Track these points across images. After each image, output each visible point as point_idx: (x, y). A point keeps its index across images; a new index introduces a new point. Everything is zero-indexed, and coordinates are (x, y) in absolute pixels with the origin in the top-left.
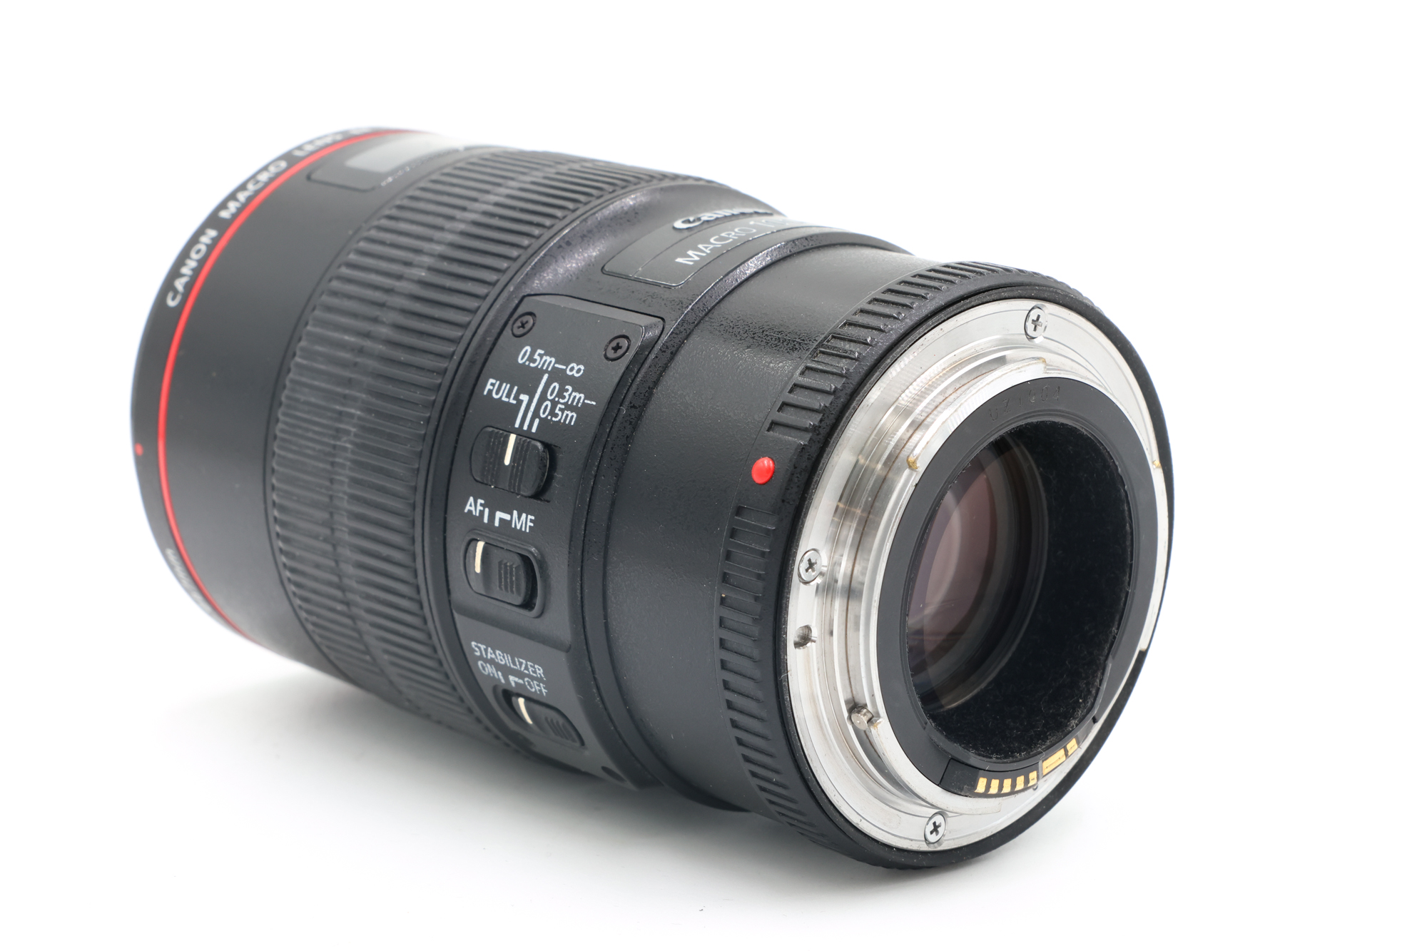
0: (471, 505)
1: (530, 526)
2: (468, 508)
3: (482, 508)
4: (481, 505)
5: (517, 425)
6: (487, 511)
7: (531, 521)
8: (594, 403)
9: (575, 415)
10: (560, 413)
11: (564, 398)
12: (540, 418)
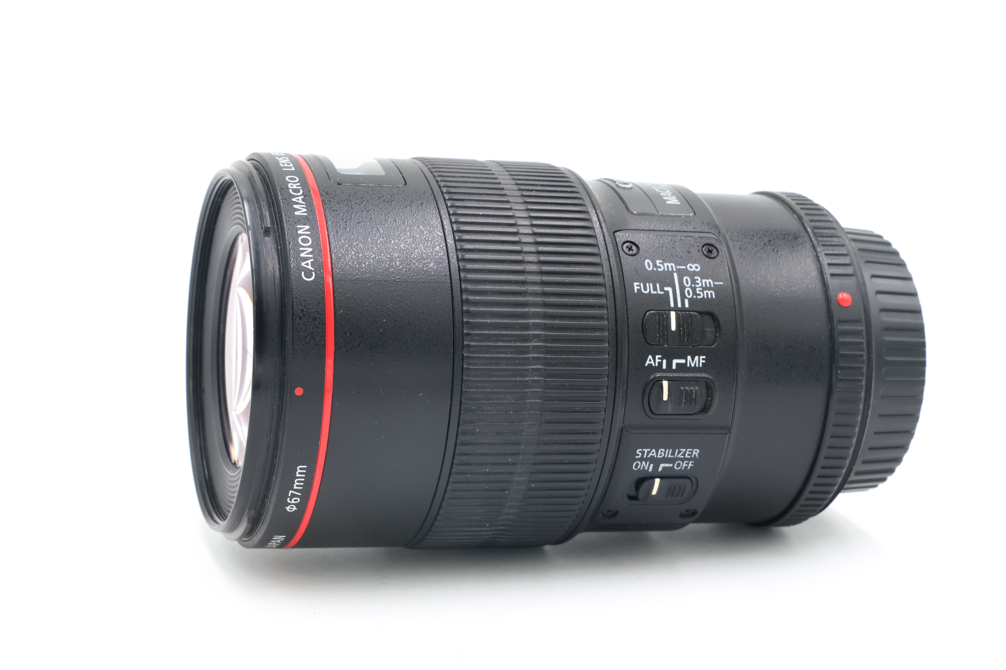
0: (650, 361)
1: (702, 363)
2: (648, 362)
3: (660, 361)
4: (659, 358)
5: (672, 305)
6: (665, 361)
7: (703, 359)
8: (722, 283)
9: (713, 293)
10: (701, 293)
11: (698, 284)
12: (688, 299)
